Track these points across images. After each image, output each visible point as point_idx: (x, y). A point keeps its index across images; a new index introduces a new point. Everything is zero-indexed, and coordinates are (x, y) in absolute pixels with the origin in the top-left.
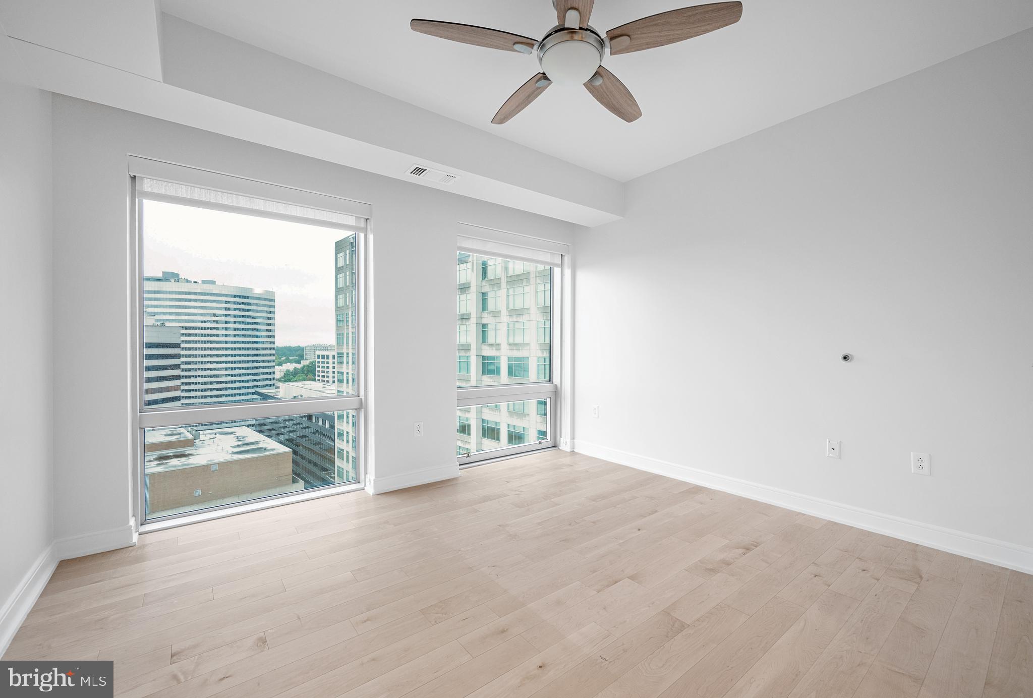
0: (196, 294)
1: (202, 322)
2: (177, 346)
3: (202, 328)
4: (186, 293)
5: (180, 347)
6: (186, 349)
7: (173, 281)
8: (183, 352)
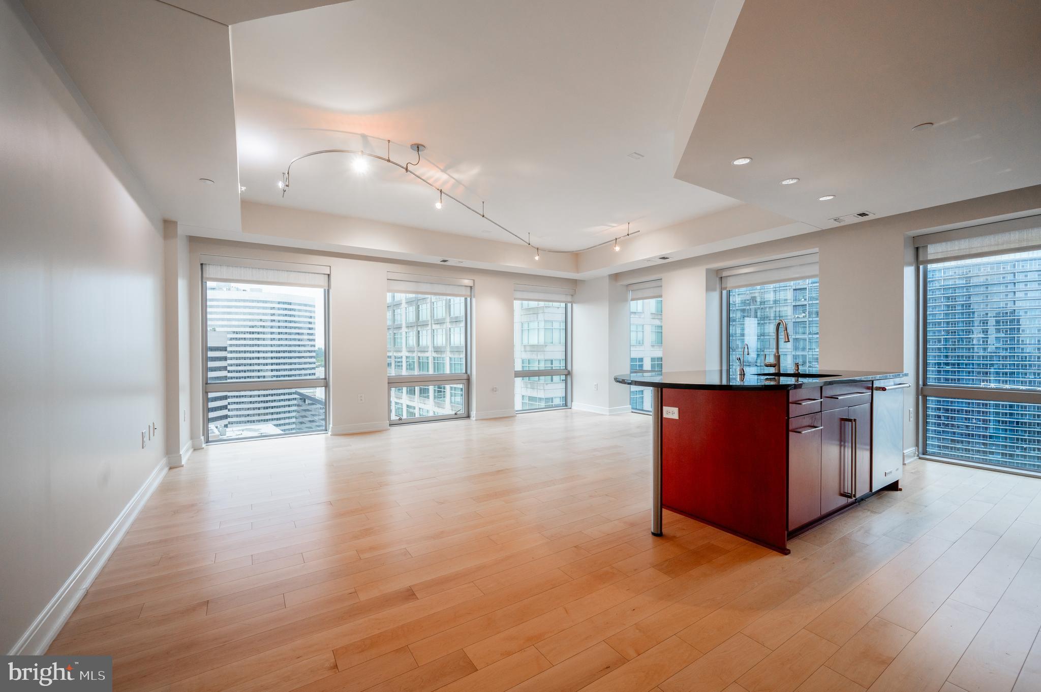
0: (244, 301)
1: (250, 327)
2: (225, 349)
3: (250, 333)
4: (236, 301)
5: (226, 350)
6: (231, 352)
7: (225, 289)
8: (229, 355)
